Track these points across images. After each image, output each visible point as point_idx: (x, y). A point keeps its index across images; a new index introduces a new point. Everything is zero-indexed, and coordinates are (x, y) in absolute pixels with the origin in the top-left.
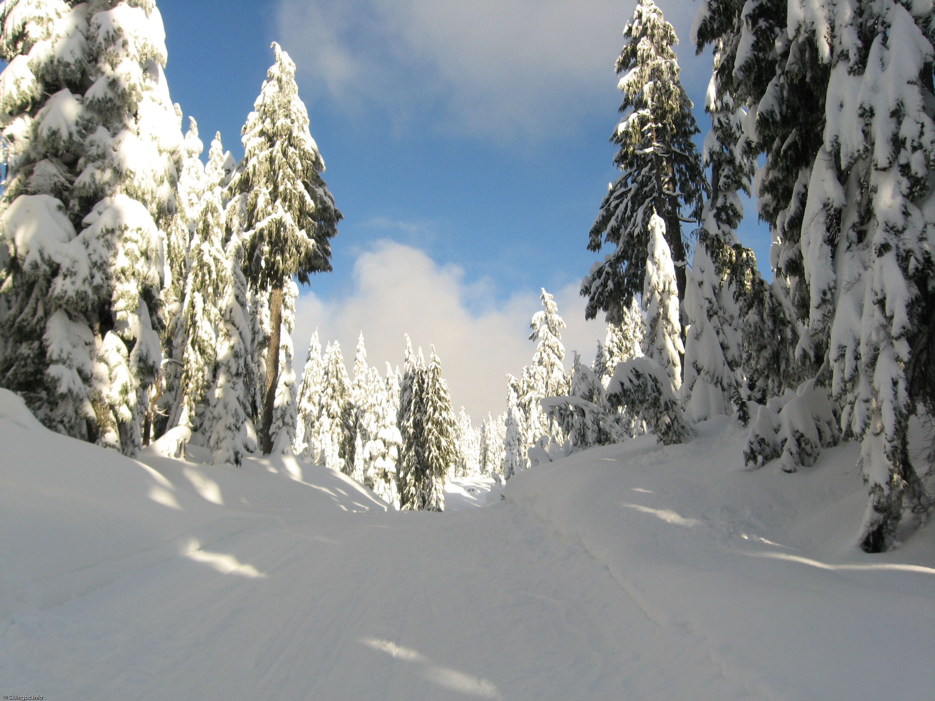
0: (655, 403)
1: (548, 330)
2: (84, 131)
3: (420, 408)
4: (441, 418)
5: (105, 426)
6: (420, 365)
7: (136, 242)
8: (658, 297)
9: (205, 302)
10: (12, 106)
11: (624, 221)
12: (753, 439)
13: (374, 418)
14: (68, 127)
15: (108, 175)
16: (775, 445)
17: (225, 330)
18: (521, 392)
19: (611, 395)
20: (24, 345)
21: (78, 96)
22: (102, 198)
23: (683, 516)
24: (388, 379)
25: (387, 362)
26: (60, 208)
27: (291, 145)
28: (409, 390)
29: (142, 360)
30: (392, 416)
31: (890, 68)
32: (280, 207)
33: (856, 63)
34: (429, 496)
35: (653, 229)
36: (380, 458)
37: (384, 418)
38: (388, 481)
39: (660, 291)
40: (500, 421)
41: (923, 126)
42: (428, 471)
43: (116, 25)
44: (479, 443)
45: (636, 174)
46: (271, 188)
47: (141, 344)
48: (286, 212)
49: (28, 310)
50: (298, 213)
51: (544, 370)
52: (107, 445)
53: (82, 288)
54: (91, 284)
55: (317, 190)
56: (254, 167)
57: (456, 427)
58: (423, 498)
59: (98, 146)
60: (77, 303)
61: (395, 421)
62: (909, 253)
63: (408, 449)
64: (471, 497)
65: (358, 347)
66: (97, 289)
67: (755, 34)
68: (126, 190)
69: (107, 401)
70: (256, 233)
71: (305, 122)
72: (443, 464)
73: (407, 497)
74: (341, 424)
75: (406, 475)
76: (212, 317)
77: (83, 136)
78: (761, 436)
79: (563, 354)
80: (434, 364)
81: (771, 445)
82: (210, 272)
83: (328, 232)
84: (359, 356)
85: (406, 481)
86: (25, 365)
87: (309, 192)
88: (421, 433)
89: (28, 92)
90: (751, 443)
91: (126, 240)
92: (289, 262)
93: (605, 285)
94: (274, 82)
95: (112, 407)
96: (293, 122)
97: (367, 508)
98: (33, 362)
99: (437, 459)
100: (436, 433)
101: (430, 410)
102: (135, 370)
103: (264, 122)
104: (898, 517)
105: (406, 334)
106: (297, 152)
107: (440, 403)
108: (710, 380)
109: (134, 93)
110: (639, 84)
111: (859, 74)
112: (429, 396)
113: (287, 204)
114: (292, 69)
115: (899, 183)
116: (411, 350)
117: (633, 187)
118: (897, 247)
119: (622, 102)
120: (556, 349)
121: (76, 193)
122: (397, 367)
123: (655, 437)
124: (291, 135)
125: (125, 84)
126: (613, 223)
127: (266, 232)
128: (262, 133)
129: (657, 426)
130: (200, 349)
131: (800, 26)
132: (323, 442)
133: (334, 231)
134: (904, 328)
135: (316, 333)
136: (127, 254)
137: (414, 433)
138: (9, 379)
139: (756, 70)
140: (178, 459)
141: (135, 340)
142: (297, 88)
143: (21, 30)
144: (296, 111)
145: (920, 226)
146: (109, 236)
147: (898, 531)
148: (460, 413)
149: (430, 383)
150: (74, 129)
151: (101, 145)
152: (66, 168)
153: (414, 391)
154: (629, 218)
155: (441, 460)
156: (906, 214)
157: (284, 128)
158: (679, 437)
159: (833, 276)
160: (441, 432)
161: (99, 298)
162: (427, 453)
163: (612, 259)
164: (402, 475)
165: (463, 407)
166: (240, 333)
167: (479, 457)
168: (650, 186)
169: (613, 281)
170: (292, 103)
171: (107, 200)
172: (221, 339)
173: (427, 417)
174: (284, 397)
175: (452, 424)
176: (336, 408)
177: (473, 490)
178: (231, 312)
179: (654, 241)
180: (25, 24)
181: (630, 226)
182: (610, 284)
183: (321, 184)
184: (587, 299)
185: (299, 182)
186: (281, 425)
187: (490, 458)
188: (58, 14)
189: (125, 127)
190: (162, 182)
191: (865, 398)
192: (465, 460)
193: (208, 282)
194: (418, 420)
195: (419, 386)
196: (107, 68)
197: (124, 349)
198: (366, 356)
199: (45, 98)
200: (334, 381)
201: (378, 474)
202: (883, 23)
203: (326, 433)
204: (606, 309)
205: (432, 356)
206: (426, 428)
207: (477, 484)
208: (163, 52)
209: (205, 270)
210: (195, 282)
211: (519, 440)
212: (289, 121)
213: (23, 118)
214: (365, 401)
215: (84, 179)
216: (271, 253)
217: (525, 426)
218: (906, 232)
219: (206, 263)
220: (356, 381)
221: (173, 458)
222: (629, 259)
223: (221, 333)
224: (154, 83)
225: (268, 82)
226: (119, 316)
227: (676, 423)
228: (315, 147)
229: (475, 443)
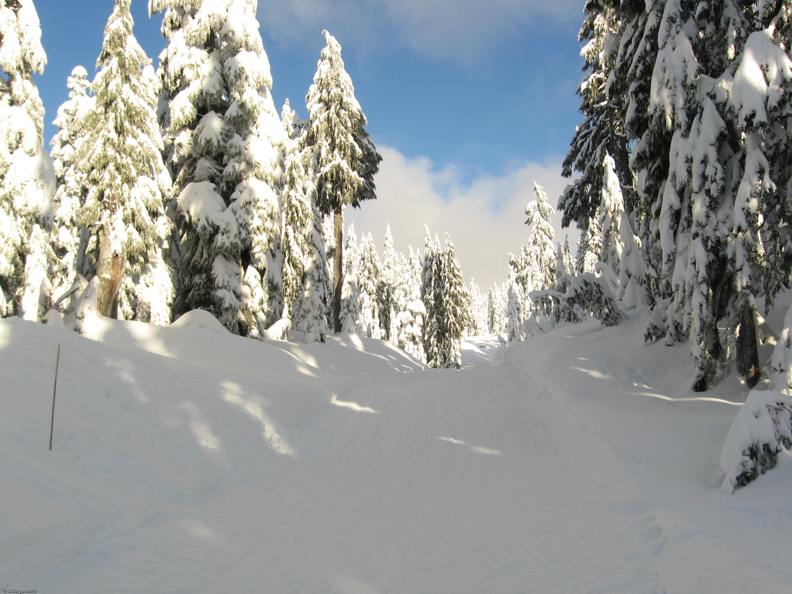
0: (599, 300)
1: (540, 216)
2: (226, 138)
3: (438, 284)
4: (456, 292)
5: (251, 326)
6: (438, 249)
7: (265, 209)
8: (610, 215)
9: (294, 232)
10: (180, 125)
11: (587, 156)
12: (649, 327)
13: (403, 294)
14: (217, 136)
15: (243, 166)
16: (663, 329)
17: (308, 250)
18: (520, 268)
19: (569, 299)
20: (197, 277)
21: (220, 114)
22: (240, 181)
23: (603, 373)
24: (411, 260)
25: (409, 246)
26: (215, 189)
27: (342, 109)
28: (429, 270)
29: (270, 282)
30: (417, 292)
31: (702, 134)
32: (338, 155)
33: (685, 131)
34: (449, 354)
35: (606, 166)
36: (409, 325)
37: (411, 293)
38: (415, 343)
39: (612, 210)
40: (504, 288)
41: (716, 169)
42: (447, 334)
43: (240, 66)
44: (487, 307)
45: (595, 118)
46: (330, 140)
47: (269, 272)
48: (343, 159)
49: (198, 254)
50: (351, 159)
51: (538, 249)
52: (253, 337)
53: (234, 241)
54: (239, 238)
55: (363, 140)
56: (317, 127)
57: (468, 298)
58: (444, 355)
59: (236, 148)
60: (231, 250)
61: (420, 295)
62: (708, 238)
63: (431, 317)
64: (482, 353)
65: (386, 235)
66: (243, 241)
67: (637, 102)
68: (256, 175)
69: (251, 310)
70: (322, 175)
71: (351, 89)
72: (459, 328)
73: (431, 355)
74: (376, 300)
75: (430, 337)
76: (300, 242)
77: (225, 141)
78: (654, 325)
79: (553, 235)
80: (449, 248)
81: (661, 330)
82: (297, 211)
83: (372, 170)
84: (388, 243)
85: (430, 342)
86: (199, 289)
87: (357, 142)
88: (440, 304)
89: (190, 116)
90: (649, 329)
91: (259, 208)
92: (346, 196)
93: (575, 203)
94: (327, 61)
95: (254, 313)
96: (342, 91)
97: (411, 368)
98: (204, 288)
99: (454, 325)
100: (452, 304)
101: (447, 285)
102: (266, 289)
103: (321, 92)
104: (714, 373)
105: (425, 225)
106: (347, 113)
107: (455, 280)
108: (637, 282)
109: (255, 110)
110: (596, 51)
111: (686, 137)
112: (446, 274)
113: (342, 152)
114: (338, 49)
115: (705, 199)
116: (429, 237)
117: (594, 129)
118: (703, 235)
119: (584, 64)
120: (547, 231)
121: (224, 179)
122: (418, 249)
123: (599, 322)
124: (341, 100)
125: (249, 105)
126: (579, 157)
127: (329, 175)
128: (320, 100)
129: (600, 314)
130: (293, 265)
131: (657, 107)
132: (365, 315)
133: (377, 169)
134: (704, 278)
135: (352, 226)
136: (260, 217)
137: (435, 304)
138: (189, 299)
139: (637, 124)
140: (283, 341)
141: (265, 269)
142: (343, 63)
143: (180, 73)
144: (344, 82)
145: (715, 223)
146: (248, 206)
147: (714, 380)
148: (471, 283)
149: (446, 264)
150: (220, 137)
151: (238, 147)
152: (215, 162)
153: (433, 270)
154: (591, 154)
155: (457, 325)
156: (708, 216)
157: (337, 95)
158: (615, 320)
159: (674, 246)
160: (457, 303)
161: (245, 246)
162: (446, 320)
163: (580, 183)
164: (426, 338)
165: (472, 278)
166: (319, 252)
167: (488, 319)
168: (606, 129)
169: (581, 200)
170: (341, 76)
171: (244, 182)
172: (306, 256)
173: (445, 291)
174: (348, 292)
175: (465, 295)
176: (372, 287)
177: (483, 347)
178: (312, 237)
179: (607, 175)
180: (182, 70)
181: (591, 160)
182: (579, 203)
183: (366, 135)
184: (563, 212)
185: (350, 135)
186: (347, 312)
187: (497, 320)
188: (202, 61)
189: (251, 132)
190: (276, 166)
191: (688, 312)
192: (476, 321)
193: (296, 218)
194: (438, 294)
195: (437, 266)
196: (237, 95)
197: (259, 277)
198: (393, 242)
199: (199, 118)
200: (369, 265)
201: (408, 338)
202: (701, 107)
203: (367, 308)
204: (576, 220)
205: (447, 242)
206: (445, 300)
207: (486, 341)
208: (270, 79)
209: (294, 210)
210: (287, 218)
211: (518, 309)
212: (339, 90)
213: (185, 131)
214: (395, 280)
215: (228, 170)
216: (333, 189)
217: (523, 296)
218: (707, 227)
219: (294, 205)
220: (386, 263)
221: (280, 340)
222: (592, 183)
223: (306, 252)
224: (263, 98)
225: (322, 61)
226: (257, 256)
227: (613, 312)
228: (360, 108)
229: (484, 307)
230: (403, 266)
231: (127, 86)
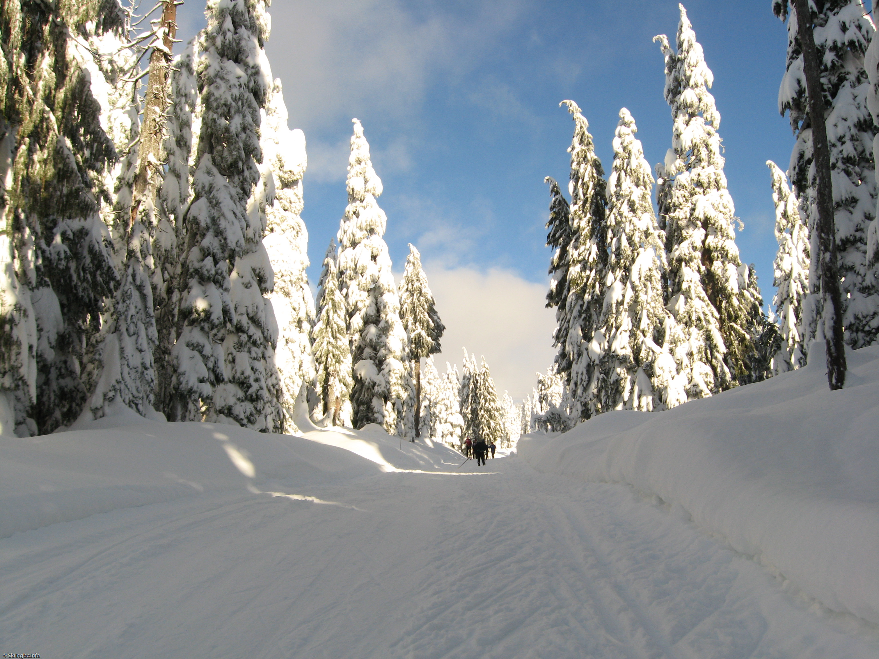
3: (475, 400)
4: (490, 407)
6: (475, 370)
7: (398, 373)
10: (355, 330)
13: (444, 408)
14: (374, 337)
15: (387, 352)
18: (546, 386)
21: (376, 326)
22: (386, 360)
24: (449, 376)
26: (373, 363)
27: (421, 296)
28: (467, 388)
30: (456, 407)
31: (582, 364)
32: (419, 326)
36: (449, 436)
37: (451, 408)
43: (385, 301)
44: (520, 419)
48: (422, 329)
50: (427, 329)
53: (383, 390)
54: (385, 388)
55: (434, 317)
57: (500, 412)
60: (381, 394)
61: (458, 410)
63: (468, 428)
66: (387, 389)
68: (392, 355)
69: (389, 423)
72: (492, 439)
77: (378, 339)
80: (484, 369)
83: (439, 336)
87: (431, 318)
88: (476, 418)
89: (361, 326)
91: (395, 373)
92: (424, 351)
96: (421, 284)
98: (366, 412)
99: (488, 436)
100: (487, 417)
101: (483, 401)
106: (424, 299)
107: (489, 397)
112: (482, 392)
113: (421, 324)
114: (419, 256)
116: (467, 358)
121: (378, 358)
122: (455, 365)
124: (421, 290)
127: (414, 339)
133: (442, 334)
136: (395, 378)
137: (471, 417)
142: (421, 265)
146: (390, 372)
148: (504, 396)
149: (482, 383)
150: (376, 337)
151: (384, 342)
152: (373, 350)
153: (471, 388)
155: (491, 436)
157: (418, 287)
160: (490, 417)
161: (387, 392)
162: (481, 431)
170: (420, 273)
171: (388, 360)
173: (480, 406)
174: (424, 412)
175: (498, 410)
183: (436, 313)
186: (423, 425)
188: (366, 298)
192: (509, 434)
194: (474, 409)
195: (474, 385)
196: (384, 316)
197: (392, 407)
199: (365, 327)
202: (582, 353)
205: (482, 364)
206: (480, 414)
213: (358, 333)
225: (408, 264)
226: (392, 397)
229: (517, 420)
230: (445, 384)
231: (336, 315)
